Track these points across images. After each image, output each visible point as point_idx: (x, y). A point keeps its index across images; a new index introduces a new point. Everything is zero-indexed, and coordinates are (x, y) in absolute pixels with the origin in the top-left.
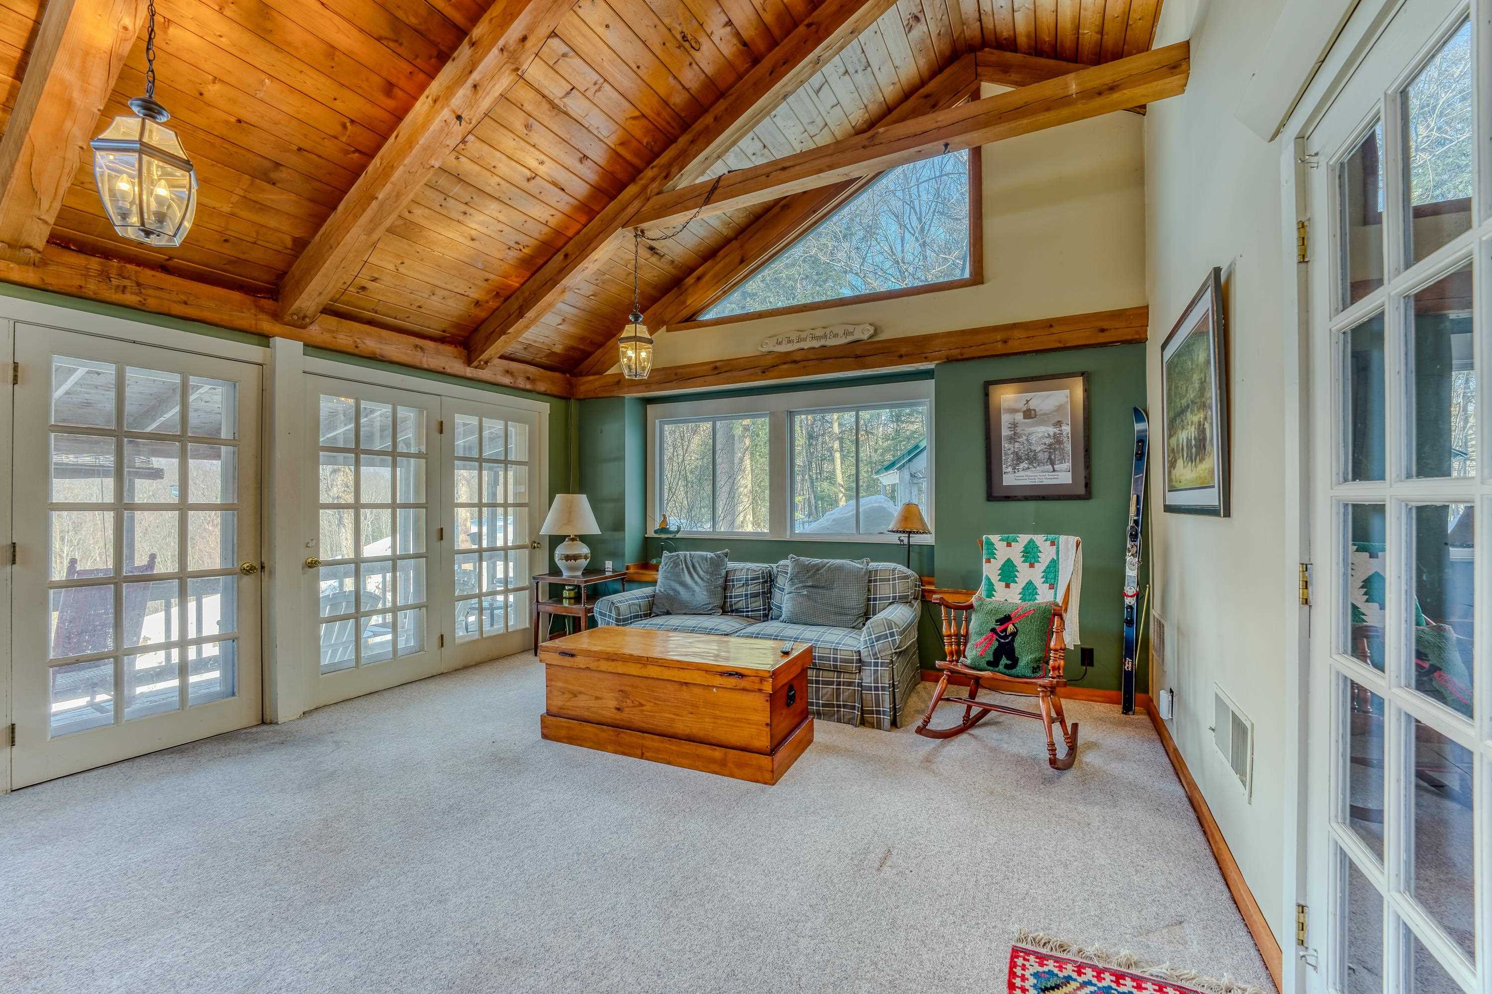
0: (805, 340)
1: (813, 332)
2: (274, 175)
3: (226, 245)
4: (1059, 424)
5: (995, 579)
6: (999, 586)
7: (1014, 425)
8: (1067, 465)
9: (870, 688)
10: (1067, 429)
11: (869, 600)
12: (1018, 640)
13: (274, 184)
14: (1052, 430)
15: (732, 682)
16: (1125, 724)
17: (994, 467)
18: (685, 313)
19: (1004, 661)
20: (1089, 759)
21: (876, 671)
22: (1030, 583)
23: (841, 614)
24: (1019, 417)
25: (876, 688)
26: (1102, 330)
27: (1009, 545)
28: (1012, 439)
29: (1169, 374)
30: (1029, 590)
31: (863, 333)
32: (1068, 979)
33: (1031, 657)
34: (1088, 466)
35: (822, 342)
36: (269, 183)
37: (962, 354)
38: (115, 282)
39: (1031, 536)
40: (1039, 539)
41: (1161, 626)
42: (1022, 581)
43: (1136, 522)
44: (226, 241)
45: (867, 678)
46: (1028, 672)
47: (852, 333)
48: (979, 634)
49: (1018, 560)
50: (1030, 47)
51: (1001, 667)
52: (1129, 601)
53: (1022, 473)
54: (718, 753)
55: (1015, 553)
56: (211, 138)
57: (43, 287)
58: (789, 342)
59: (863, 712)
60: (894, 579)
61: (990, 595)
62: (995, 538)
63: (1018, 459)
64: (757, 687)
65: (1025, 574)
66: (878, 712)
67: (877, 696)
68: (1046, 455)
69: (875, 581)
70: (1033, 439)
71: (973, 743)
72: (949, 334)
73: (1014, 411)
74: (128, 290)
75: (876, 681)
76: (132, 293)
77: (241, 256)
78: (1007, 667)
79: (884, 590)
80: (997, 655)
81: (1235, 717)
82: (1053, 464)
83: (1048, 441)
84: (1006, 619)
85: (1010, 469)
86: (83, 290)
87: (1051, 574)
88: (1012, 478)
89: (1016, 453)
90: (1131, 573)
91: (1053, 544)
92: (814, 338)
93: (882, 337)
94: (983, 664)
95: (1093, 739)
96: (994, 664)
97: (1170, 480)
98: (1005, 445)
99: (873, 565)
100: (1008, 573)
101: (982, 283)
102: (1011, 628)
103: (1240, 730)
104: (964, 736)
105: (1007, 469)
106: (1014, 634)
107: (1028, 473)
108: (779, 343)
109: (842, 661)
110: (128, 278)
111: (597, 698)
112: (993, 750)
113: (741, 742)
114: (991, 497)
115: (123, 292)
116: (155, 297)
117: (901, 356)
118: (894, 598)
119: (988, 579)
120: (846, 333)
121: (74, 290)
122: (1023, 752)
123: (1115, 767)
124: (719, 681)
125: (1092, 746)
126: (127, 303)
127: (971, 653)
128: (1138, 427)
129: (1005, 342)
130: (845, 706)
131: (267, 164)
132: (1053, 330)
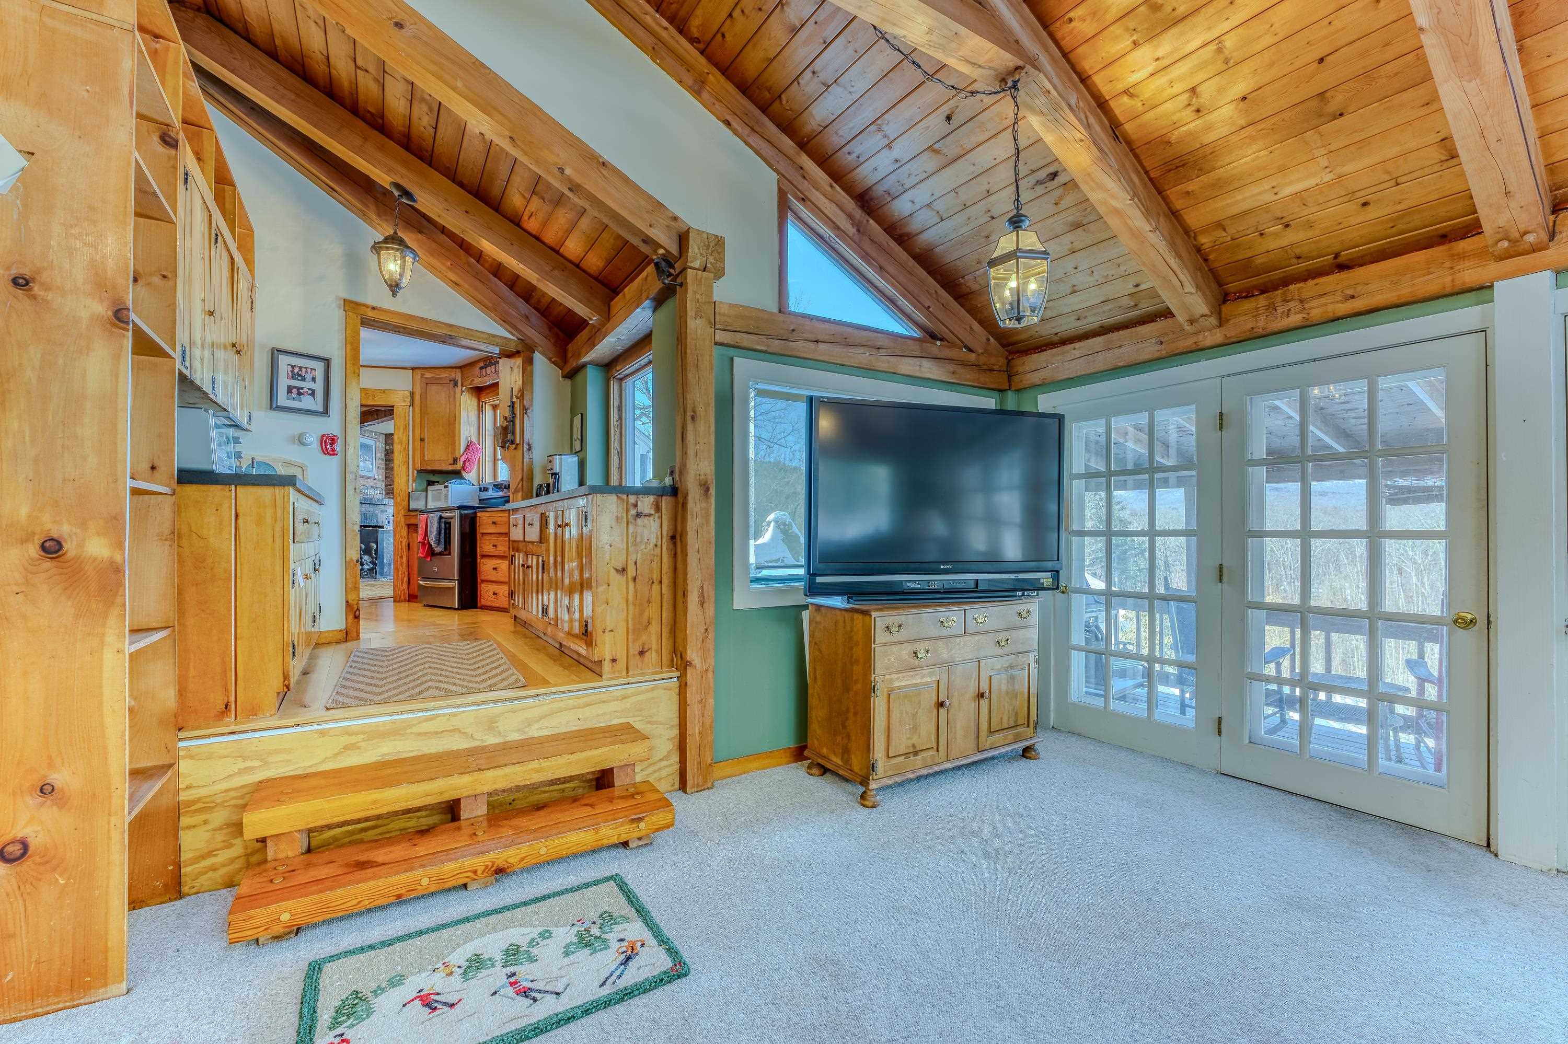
2: (1333, 106)
3: (1368, 208)
13: (1341, 115)
36: (1335, 118)
38: (1280, 310)
44: (1365, 204)
56: (1244, 133)
57: (1227, 341)
74: (1293, 311)
76: (1296, 313)
77: (1399, 207)
86: (1255, 330)
110: (1292, 299)
115: (1288, 316)
116: (1318, 307)
121: (1248, 335)
126: (1292, 325)
131: (1313, 104)
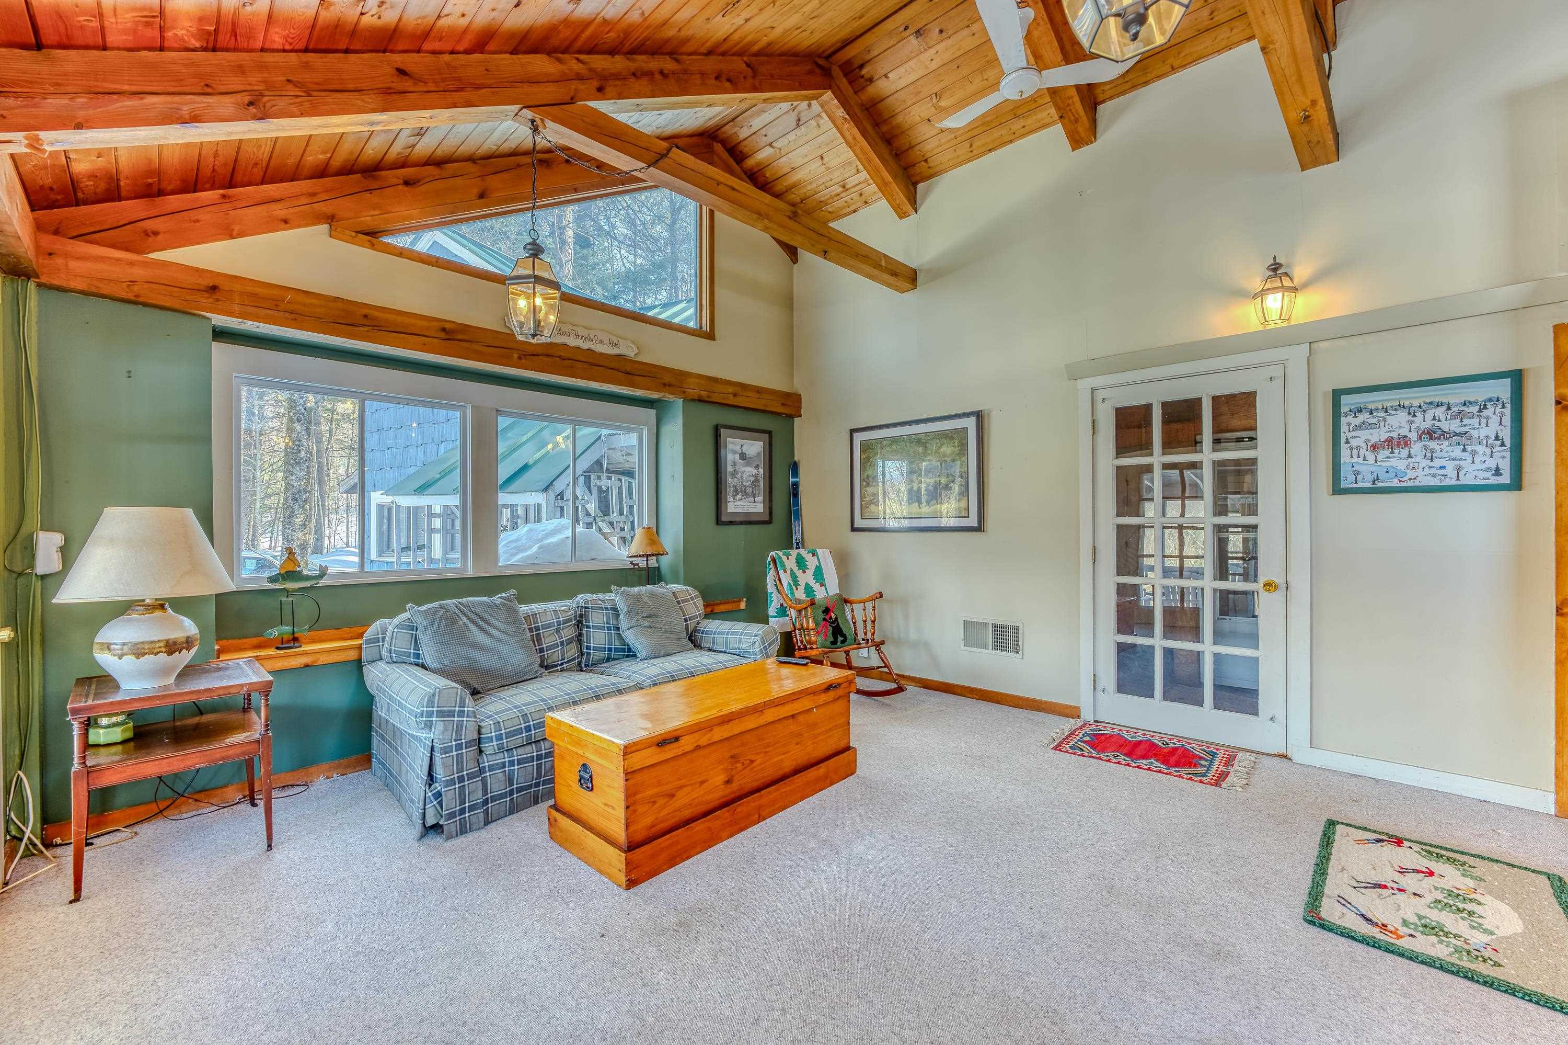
0: (568, 334)
1: (576, 328)
4: (757, 467)
7: (734, 464)
8: (761, 498)
10: (761, 471)
12: (840, 622)
14: (754, 471)
17: (722, 497)
19: (840, 639)
22: (807, 584)
24: (737, 457)
27: (788, 558)
28: (734, 475)
29: (865, 449)
30: (808, 589)
31: (627, 349)
34: (771, 501)
35: (588, 345)
37: (709, 397)
39: (797, 551)
40: (802, 552)
42: (802, 583)
43: (797, 539)
47: (617, 346)
50: (750, 170)
51: (839, 643)
53: (738, 503)
55: (791, 563)
62: (776, 554)
63: (735, 491)
64: (847, 691)
65: (803, 578)
68: (751, 490)
70: (745, 477)
72: (701, 377)
73: (734, 452)
80: (834, 636)
82: (754, 497)
83: (752, 479)
84: (827, 610)
85: (731, 499)
87: (819, 574)
88: (732, 506)
89: (735, 487)
91: (813, 553)
92: (577, 336)
93: (640, 359)
94: (828, 644)
96: (834, 643)
97: (866, 512)
98: (729, 479)
101: (713, 339)
102: (832, 614)
105: (729, 498)
106: (836, 619)
107: (741, 503)
111: (702, 783)
114: (718, 522)
117: (665, 385)
120: (612, 344)
128: (794, 479)
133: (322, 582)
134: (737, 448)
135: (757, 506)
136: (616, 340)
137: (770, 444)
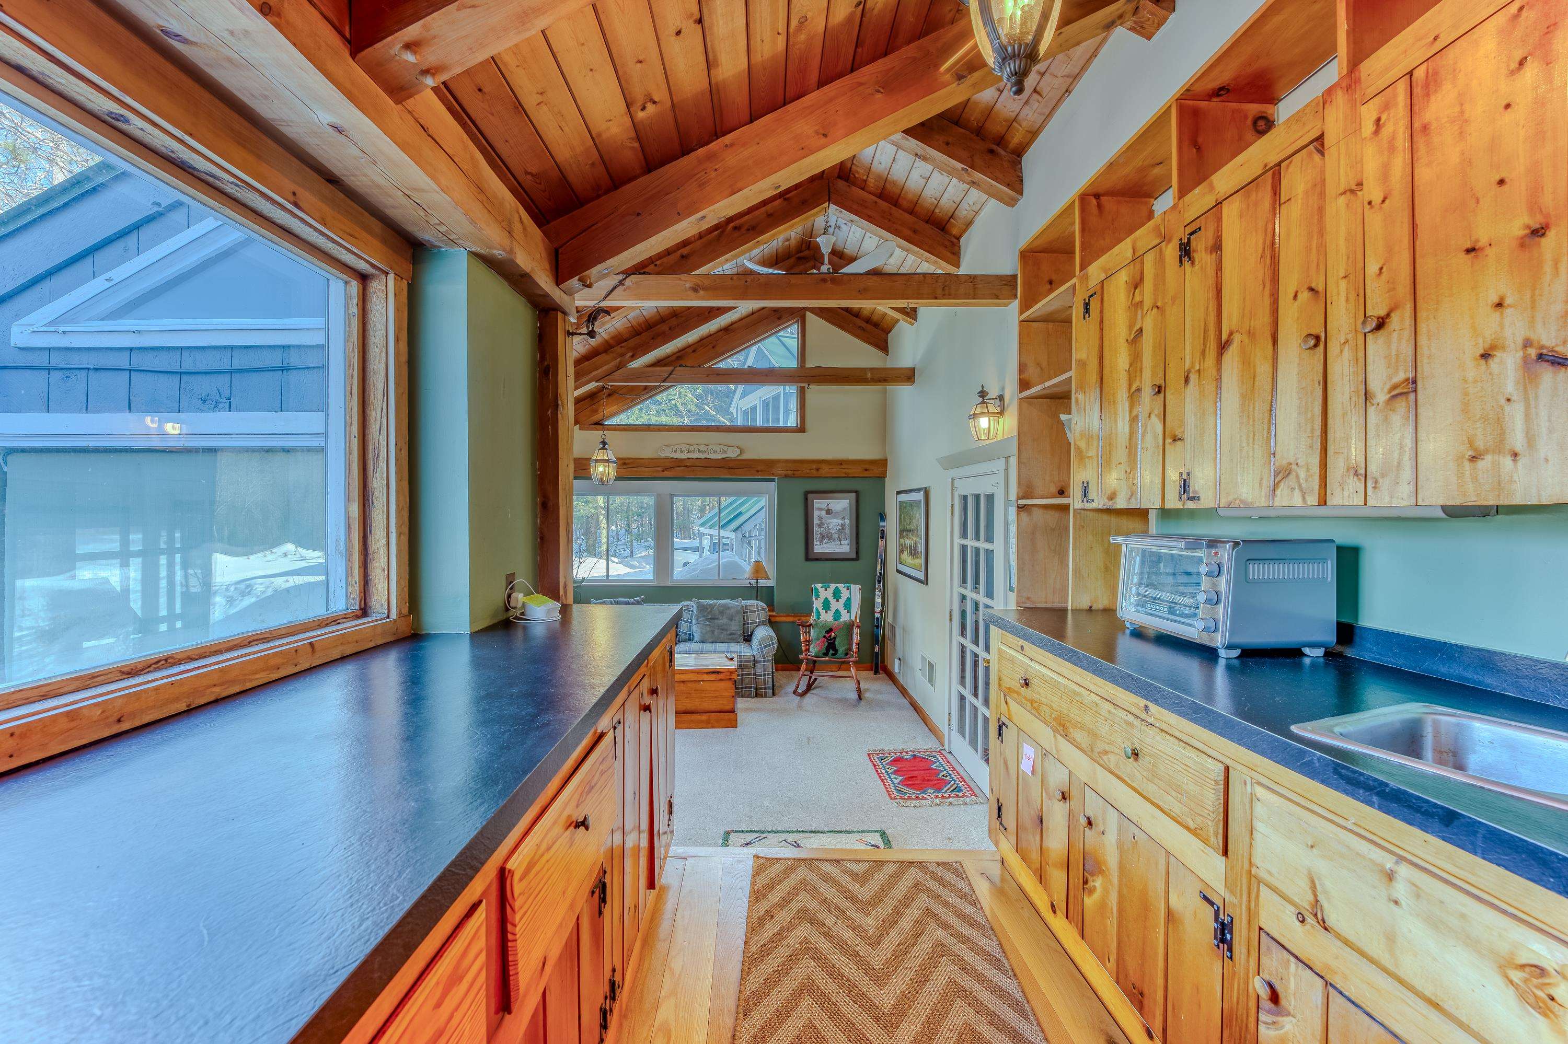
0: (693, 452)
1: (699, 447)
4: (844, 518)
5: (820, 609)
6: (822, 612)
7: (821, 518)
8: (847, 541)
9: (760, 675)
10: (848, 521)
11: (744, 624)
12: (837, 640)
14: (840, 522)
15: (713, 677)
16: (876, 679)
17: (810, 541)
18: (596, 418)
19: (831, 652)
20: (867, 695)
21: (764, 665)
22: (837, 610)
23: (730, 635)
24: (824, 513)
25: (764, 675)
26: (866, 470)
27: (826, 590)
28: (820, 526)
29: (900, 508)
30: (837, 614)
31: (732, 454)
32: (887, 757)
33: (844, 648)
34: (857, 543)
35: (706, 455)
37: (794, 474)
39: (836, 585)
40: (841, 586)
41: (893, 628)
42: (833, 609)
43: (880, 573)
45: (759, 671)
46: (843, 656)
47: (727, 452)
48: (817, 639)
49: (831, 598)
51: (830, 655)
52: (877, 615)
53: (825, 545)
54: (704, 717)
55: (829, 594)
58: (682, 452)
59: (757, 689)
60: (758, 611)
61: (819, 618)
62: (819, 586)
63: (823, 537)
64: (728, 677)
65: (835, 605)
66: (765, 688)
67: (765, 679)
68: (837, 536)
69: (747, 612)
70: (831, 527)
71: (815, 698)
72: (787, 461)
73: (821, 509)
75: (764, 671)
78: (833, 655)
79: (753, 618)
80: (828, 649)
81: (929, 662)
82: (840, 541)
83: (838, 528)
84: (830, 630)
85: (818, 543)
87: (848, 605)
88: (819, 548)
89: (821, 534)
90: (878, 600)
91: (848, 589)
92: (700, 451)
93: (744, 457)
94: (821, 654)
95: (866, 687)
96: (826, 654)
97: (900, 558)
98: (816, 529)
99: (744, 602)
100: (826, 605)
101: (804, 432)
102: (833, 635)
103: (931, 666)
104: (808, 695)
105: (816, 542)
106: (835, 638)
107: (828, 545)
108: (675, 452)
109: (745, 661)
112: (826, 698)
113: (718, 709)
114: (807, 559)
117: (758, 471)
118: (760, 622)
119: (817, 609)
120: (723, 452)
122: (839, 697)
123: (879, 697)
124: (706, 677)
125: (867, 690)
127: (814, 650)
128: (881, 524)
129: (818, 470)
130: (746, 688)
132: (842, 467)
133: (583, 584)
134: (824, 506)
135: (844, 547)
136: (725, 448)
137: (857, 501)
